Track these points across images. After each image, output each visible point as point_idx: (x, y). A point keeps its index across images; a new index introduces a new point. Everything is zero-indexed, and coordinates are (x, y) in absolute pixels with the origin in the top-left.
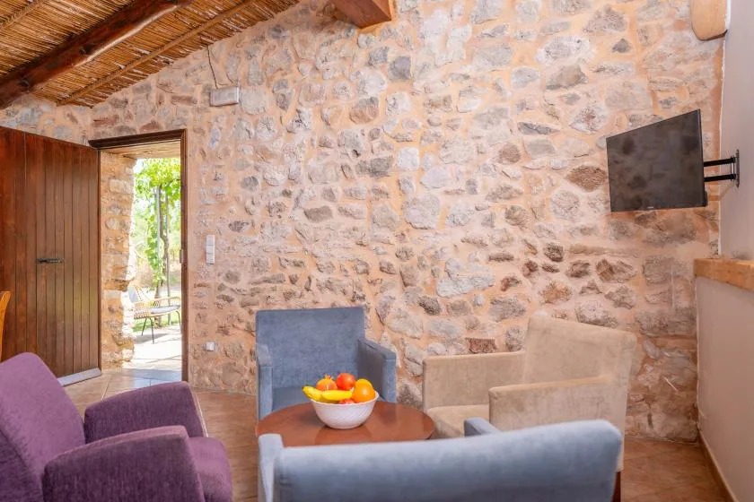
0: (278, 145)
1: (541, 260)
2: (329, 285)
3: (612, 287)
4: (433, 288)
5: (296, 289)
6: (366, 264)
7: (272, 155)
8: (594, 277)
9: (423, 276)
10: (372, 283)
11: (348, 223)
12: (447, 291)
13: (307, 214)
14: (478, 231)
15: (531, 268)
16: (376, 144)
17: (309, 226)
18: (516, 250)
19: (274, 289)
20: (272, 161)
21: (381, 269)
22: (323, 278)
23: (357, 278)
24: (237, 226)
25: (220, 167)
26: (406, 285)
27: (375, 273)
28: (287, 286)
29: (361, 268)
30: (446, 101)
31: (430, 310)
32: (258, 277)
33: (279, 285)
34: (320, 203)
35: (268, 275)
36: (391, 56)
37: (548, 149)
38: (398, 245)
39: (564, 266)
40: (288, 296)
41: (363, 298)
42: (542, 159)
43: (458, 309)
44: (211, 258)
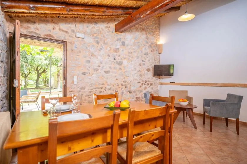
0: (96, 53)
1: (144, 83)
2: (110, 89)
3: (151, 87)
4: (130, 88)
5: (102, 90)
6: (118, 84)
7: (95, 56)
8: (150, 85)
9: (128, 86)
10: (120, 88)
11: (114, 75)
12: (133, 89)
13: (105, 72)
14: (135, 77)
15: (143, 84)
16: (119, 58)
17: (106, 75)
18: (141, 81)
19: (97, 91)
20: (94, 57)
21: (121, 85)
22: (109, 87)
23: (116, 87)
24: (84, 74)
25: (78, 56)
26: (126, 88)
27: (120, 86)
28: (100, 90)
29: (117, 85)
30: (132, 53)
31: (130, 92)
32: (91, 88)
33: (98, 90)
34: (108, 69)
35: (94, 87)
36: (122, 40)
37: (145, 65)
38: (124, 80)
39: (146, 84)
40: (101, 92)
41: (117, 91)
42: (144, 66)
43: (134, 92)
44: (75, 83)
